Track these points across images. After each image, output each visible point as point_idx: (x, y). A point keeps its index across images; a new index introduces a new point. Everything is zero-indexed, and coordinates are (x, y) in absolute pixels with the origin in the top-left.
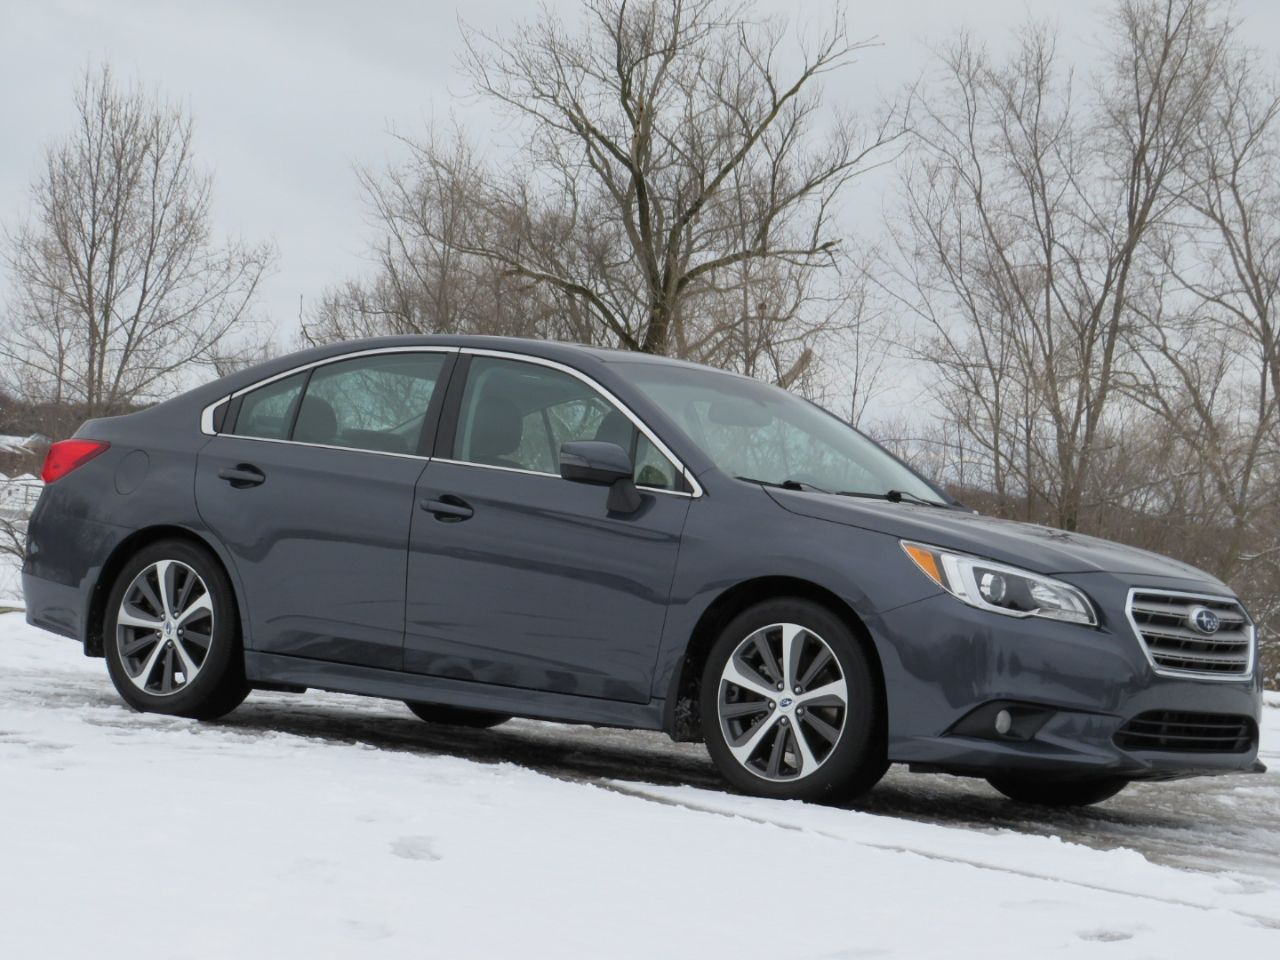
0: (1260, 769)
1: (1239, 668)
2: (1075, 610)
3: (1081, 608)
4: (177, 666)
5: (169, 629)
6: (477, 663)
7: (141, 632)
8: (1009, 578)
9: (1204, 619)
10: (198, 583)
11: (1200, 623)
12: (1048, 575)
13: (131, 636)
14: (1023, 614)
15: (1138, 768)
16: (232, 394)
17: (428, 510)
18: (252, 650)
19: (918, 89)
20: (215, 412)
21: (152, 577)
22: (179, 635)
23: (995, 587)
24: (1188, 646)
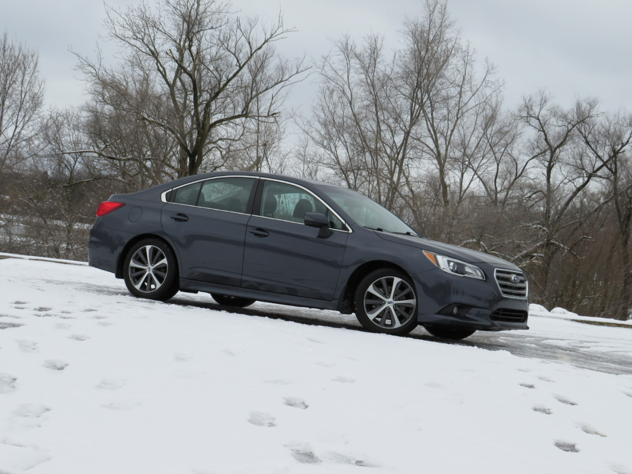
0: (527, 328)
1: (524, 295)
2: (478, 275)
3: (480, 274)
4: (152, 282)
5: (149, 269)
6: (259, 284)
7: (137, 270)
8: (458, 264)
9: (516, 279)
10: (162, 254)
11: (514, 280)
12: (471, 263)
13: (134, 271)
14: (462, 276)
15: (495, 326)
16: (172, 188)
17: (252, 233)
18: (182, 278)
19: (328, 59)
20: (166, 194)
21: (144, 251)
22: (153, 272)
23: (454, 266)
24: (511, 287)
